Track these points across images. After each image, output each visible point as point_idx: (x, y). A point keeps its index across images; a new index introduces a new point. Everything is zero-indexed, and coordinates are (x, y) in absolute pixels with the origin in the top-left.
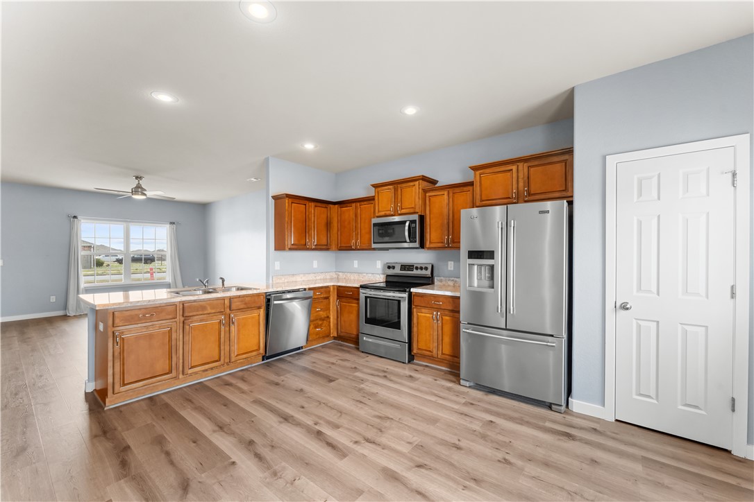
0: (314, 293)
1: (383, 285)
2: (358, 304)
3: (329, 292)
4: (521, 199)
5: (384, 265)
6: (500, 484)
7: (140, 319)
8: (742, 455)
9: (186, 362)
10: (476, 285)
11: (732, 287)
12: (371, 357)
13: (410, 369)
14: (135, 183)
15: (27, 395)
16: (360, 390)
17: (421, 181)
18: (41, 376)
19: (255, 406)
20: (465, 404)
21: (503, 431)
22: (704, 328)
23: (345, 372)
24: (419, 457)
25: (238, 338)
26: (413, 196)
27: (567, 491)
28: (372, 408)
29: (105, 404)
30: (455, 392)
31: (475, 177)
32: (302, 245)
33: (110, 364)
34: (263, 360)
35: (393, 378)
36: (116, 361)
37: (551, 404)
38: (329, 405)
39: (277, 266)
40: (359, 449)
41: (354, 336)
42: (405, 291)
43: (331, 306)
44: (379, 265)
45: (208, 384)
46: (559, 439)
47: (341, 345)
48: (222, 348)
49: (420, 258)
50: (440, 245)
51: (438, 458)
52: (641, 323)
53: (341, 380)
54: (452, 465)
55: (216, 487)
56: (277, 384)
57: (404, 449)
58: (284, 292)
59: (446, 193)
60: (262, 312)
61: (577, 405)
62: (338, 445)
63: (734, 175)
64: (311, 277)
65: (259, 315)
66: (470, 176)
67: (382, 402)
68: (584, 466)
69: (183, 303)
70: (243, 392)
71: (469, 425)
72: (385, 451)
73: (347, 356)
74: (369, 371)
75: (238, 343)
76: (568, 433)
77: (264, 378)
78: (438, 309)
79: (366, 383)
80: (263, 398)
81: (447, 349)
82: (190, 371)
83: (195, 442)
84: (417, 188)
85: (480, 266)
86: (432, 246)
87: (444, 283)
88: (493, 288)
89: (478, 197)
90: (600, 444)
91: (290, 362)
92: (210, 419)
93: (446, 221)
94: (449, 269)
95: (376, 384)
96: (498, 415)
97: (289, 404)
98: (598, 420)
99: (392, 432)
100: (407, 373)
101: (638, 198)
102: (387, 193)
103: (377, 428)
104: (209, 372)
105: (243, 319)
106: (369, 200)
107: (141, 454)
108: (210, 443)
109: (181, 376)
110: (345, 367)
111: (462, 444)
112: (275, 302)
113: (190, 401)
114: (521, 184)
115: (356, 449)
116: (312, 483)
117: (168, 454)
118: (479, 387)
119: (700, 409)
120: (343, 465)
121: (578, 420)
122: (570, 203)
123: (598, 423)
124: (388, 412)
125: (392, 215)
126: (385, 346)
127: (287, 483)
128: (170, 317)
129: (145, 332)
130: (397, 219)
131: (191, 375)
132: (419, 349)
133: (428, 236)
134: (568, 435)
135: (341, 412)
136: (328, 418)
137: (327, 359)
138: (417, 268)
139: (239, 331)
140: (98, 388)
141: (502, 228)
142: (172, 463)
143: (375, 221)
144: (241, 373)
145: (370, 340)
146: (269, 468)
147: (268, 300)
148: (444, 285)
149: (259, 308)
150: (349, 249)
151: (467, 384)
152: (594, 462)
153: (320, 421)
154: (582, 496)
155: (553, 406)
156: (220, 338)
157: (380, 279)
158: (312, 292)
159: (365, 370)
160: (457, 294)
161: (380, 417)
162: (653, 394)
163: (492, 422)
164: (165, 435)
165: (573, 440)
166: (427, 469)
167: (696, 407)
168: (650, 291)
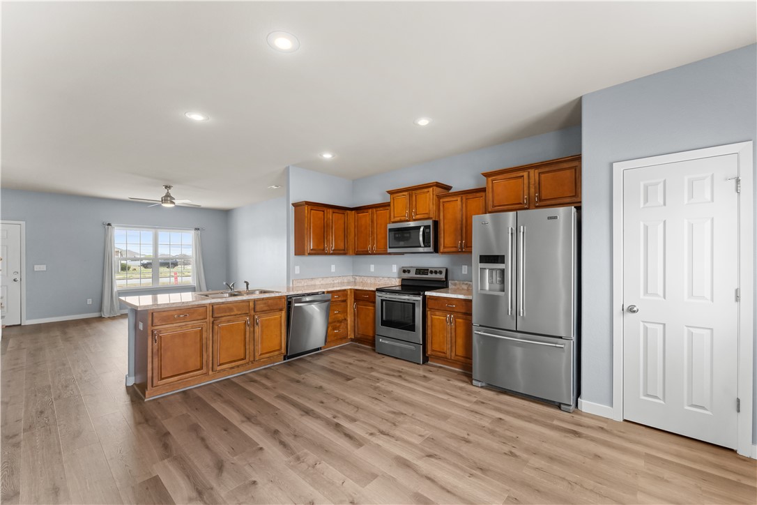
0: (333, 297)
1: (398, 288)
2: (374, 307)
3: (347, 295)
4: (532, 205)
5: (400, 268)
6: (504, 473)
7: (175, 319)
8: (747, 455)
9: (215, 359)
10: (487, 288)
11: (737, 291)
12: (386, 358)
13: (425, 370)
14: (164, 192)
15: (76, 387)
16: (376, 388)
17: (435, 188)
18: (86, 371)
19: (278, 401)
20: (476, 403)
21: (511, 428)
22: (709, 331)
23: (361, 371)
24: (430, 448)
25: (262, 338)
26: (427, 202)
27: (567, 480)
28: (387, 404)
29: (145, 396)
30: (467, 391)
31: (487, 183)
32: (320, 250)
33: (149, 360)
34: (284, 360)
35: (407, 378)
36: (154, 358)
37: (560, 404)
38: (346, 401)
39: (297, 270)
40: (374, 440)
41: (370, 338)
42: (419, 294)
43: (349, 309)
44: (395, 269)
45: (236, 381)
46: (565, 436)
47: (358, 347)
48: (247, 347)
49: (435, 262)
50: (454, 249)
51: (447, 449)
52: (648, 325)
53: (358, 379)
54: (461, 456)
55: (247, 468)
56: (298, 382)
57: (416, 440)
58: (304, 295)
59: (459, 199)
60: (284, 314)
61: (586, 405)
62: (356, 436)
63: (738, 181)
64: (329, 281)
65: (281, 317)
66: (483, 182)
67: (397, 399)
68: (587, 460)
69: (212, 305)
70: (267, 388)
71: (478, 421)
72: (398, 442)
73: (364, 357)
74: (385, 371)
75: (262, 343)
76: (575, 431)
77: (285, 376)
78: (451, 312)
79: (382, 382)
80: (285, 393)
81: (460, 351)
82: (219, 368)
83: (226, 430)
84: (430, 195)
85: (491, 270)
86: (446, 250)
87: (458, 286)
88: (504, 291)
89: (490, 203)
90: (606, 441)
91: (310, 362)
92: (238, 411)
93: (459, 226)
94: (463, 273)
95: (391, 383)
96: (507, 413)
97: (310, 399)
98: (606, 420)
99: (405, 426)
100: (422, 373)
101: (645, 203)
102: (402, 200)
103: (391, 422)
104: (235, 369)
105: (266, 320)
106: (385, 206)
107: (180, 438)
108: (240, 431)
109: (211, 373)
110: (361, 367)
111: (470, 438)
112: (296, 305)
113: (220, 395)
114: (532, 190)
115: (372, 440)
116: (331, 467)
117: (203, 439)
118: (490, 387)
119: (706, 410)
120: (359, 453)
121: (587, 419)
122: (579, 209)
123: (606, 422)
124: (403, 409)
125: (408, 221)
126: (400, 347)
127: (309, 466)
128: (201, 317)
129: (179, 331)
130: (412, 224)
131: (219, 371)
132: (433, 350)
133: (442, 241)
134: (575, 433)
135: (358, 407)
136: (346, 413)
137: (344, 359)
138: (431, 272)
139: (262, 331)
140: (138, 382)
141: (512, 234)
142: (207, 447)
143: (390, 226)
144: (264, 372)
145: (387, 342)
146: (292, 453)
147: (289, 303)
148: (458, 288)
149: (281, 310)
150: (366, 253)
151: (480, 384)
152: (597, 457)
153: (339, 415)
154: (581, 486)
155: (562, 406)
156: (245, 338)
157: (395, 283)
158: (330, 295)
159: (381, 370)
160: (469, 297)
161: (394, 413)
162: (660, 394)
163: (500, 419)
164: (199, 424)
165: (579, 437)
166: (437, 459)
167: (703, 408)
168: (656, 295)
